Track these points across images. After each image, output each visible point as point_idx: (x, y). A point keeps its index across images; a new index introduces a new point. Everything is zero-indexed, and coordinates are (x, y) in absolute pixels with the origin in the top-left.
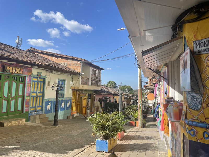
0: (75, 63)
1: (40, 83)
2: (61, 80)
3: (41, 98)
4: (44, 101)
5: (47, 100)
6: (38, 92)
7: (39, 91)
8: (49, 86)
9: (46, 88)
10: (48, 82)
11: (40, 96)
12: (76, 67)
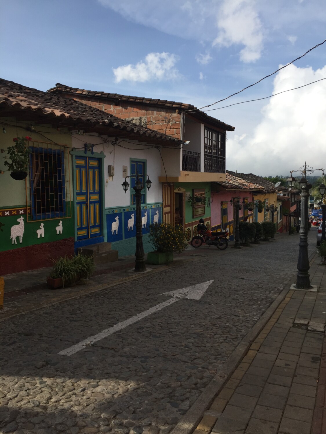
0: (166, 118)
1: (91, 172)
2: (137, 162)
3: (97, 206)
4: (105, 213)
5: (111, 210)
6: (91, 193)
7: (91, 189)
8: (111, 178)
9: (107, 182)
10: (110, 167)
11: (94, 203)
12: (169, 127)
